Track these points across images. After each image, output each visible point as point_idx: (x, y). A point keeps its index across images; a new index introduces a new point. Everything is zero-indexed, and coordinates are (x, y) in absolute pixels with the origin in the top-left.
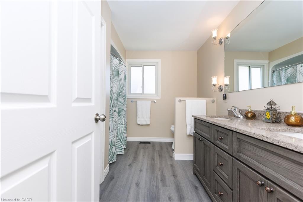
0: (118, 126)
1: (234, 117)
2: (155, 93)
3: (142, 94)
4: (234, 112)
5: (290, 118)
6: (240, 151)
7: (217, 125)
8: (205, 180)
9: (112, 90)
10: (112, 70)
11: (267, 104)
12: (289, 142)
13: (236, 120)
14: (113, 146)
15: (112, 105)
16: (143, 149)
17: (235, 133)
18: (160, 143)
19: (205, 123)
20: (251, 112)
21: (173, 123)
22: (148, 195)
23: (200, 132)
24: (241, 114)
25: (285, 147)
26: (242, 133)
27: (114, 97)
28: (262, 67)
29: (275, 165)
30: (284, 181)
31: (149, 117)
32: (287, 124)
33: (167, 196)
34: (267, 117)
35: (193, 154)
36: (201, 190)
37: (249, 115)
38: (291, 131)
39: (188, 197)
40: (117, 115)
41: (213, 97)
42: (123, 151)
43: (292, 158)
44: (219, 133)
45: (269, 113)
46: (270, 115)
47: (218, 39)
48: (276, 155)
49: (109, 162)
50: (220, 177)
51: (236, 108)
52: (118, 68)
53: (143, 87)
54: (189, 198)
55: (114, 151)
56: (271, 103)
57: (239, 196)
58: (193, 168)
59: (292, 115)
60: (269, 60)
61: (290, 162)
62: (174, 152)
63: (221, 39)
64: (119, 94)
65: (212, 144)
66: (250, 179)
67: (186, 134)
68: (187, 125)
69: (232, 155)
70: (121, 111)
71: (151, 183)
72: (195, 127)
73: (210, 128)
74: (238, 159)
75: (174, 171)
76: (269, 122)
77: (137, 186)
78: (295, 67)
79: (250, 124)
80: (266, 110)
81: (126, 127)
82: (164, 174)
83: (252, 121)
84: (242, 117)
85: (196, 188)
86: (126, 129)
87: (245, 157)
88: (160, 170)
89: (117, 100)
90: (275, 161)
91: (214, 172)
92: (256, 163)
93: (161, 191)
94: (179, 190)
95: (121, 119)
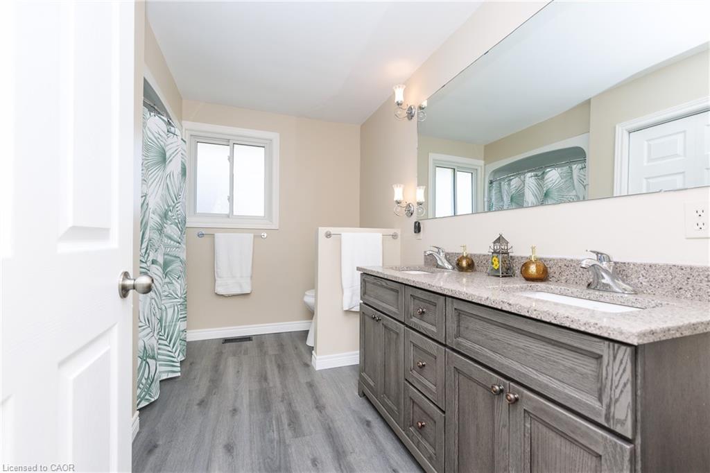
0: (163, 302)
1: (437, 267)
2: (263, 215)
3: (228, 216)
4: (438, 259)
5: (529, 267)
6: (458, 335)
7: (415, 285)
8: (387, 404)
9: (146, 203)
10: (146, 148)
11: (494, 243)
12: (545, 310)
13: (439, 274)
14: (148, 360)
15: (144, 245)
16: (234, 355)
17: (450, 299)
18: (278, 335)
19: (388, 282)
20: (466, 257)
21: (312, 285)
22: (260, 467)
23: (376, 301)
24: (449, 261)
25: (539, 318)
26: (464, 298)
27: (151, 223)
28: (473, 171)
29: (520, 353)
30: (536, 377)
31: (249, 275)
32: (524, 278)
33: (308, 457)
34: (494, 266)
35: (358, 352)
36: (378, 427)
37: (464, 263)
38: (532, 289)
39: (353, 449)
40: (159, 274)
41: (393, 228)
42: (179, 369)
43: (548, 336)
44: (417, 301)
45: (497, 259)
46: (499, 262)
47: (405, 107)
48: (521, 334)
49: (138, 405)
50: (420, 391)
51: (441, 251)
52: (162, 143)
53: (231, 199)
54: (357, 450)
55: (152, 373)
56: (500, 240)
57: (457, 422)
58: (359, 383)
59: (531, 262)
60: (485, 159)
61: (544, 343)
62: (313, 352)
63: (410, 108)
64: (165, 216)
65: (403, 326)
66: (479, 383)
67: (342, 308)
68: (343, 290)
69: (444, 343)
70: (173, 261)
71: (264, 436)
72: (364, 293)
73: (397, 292)
74: (457, 349)
75: (316, 398)
76: (498, 274)
77: (229, 451)
78: (522, 177)
79: (464, 280)
80: (493, 253)
81: (186, 305)
82: (296, 407)
83: (469, 274)
84: (450, 267)
85: (368, 424)
86: (186, 308)
87: (468, 344)
88: (285, 402)
89: (161, 230)
90: (521, 345)
91: (406, 382)
92: (490, 353)
93: (293, 450)
94: (333, 438)
95: (172, 283)
